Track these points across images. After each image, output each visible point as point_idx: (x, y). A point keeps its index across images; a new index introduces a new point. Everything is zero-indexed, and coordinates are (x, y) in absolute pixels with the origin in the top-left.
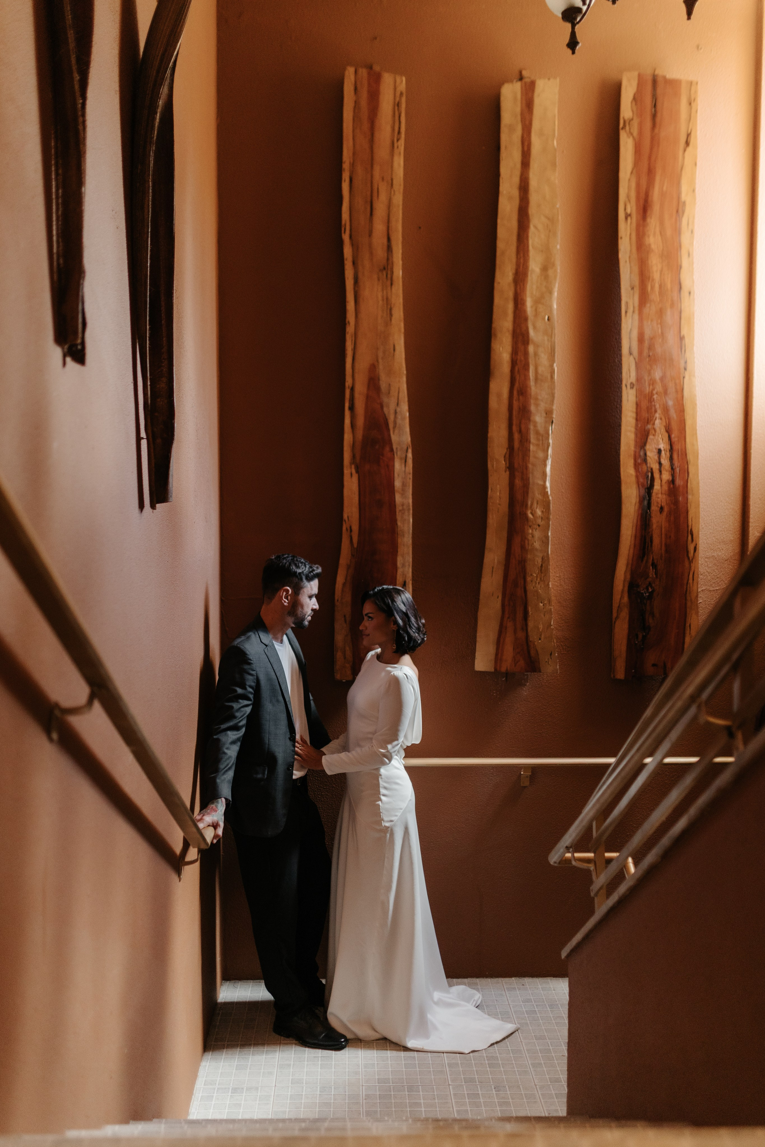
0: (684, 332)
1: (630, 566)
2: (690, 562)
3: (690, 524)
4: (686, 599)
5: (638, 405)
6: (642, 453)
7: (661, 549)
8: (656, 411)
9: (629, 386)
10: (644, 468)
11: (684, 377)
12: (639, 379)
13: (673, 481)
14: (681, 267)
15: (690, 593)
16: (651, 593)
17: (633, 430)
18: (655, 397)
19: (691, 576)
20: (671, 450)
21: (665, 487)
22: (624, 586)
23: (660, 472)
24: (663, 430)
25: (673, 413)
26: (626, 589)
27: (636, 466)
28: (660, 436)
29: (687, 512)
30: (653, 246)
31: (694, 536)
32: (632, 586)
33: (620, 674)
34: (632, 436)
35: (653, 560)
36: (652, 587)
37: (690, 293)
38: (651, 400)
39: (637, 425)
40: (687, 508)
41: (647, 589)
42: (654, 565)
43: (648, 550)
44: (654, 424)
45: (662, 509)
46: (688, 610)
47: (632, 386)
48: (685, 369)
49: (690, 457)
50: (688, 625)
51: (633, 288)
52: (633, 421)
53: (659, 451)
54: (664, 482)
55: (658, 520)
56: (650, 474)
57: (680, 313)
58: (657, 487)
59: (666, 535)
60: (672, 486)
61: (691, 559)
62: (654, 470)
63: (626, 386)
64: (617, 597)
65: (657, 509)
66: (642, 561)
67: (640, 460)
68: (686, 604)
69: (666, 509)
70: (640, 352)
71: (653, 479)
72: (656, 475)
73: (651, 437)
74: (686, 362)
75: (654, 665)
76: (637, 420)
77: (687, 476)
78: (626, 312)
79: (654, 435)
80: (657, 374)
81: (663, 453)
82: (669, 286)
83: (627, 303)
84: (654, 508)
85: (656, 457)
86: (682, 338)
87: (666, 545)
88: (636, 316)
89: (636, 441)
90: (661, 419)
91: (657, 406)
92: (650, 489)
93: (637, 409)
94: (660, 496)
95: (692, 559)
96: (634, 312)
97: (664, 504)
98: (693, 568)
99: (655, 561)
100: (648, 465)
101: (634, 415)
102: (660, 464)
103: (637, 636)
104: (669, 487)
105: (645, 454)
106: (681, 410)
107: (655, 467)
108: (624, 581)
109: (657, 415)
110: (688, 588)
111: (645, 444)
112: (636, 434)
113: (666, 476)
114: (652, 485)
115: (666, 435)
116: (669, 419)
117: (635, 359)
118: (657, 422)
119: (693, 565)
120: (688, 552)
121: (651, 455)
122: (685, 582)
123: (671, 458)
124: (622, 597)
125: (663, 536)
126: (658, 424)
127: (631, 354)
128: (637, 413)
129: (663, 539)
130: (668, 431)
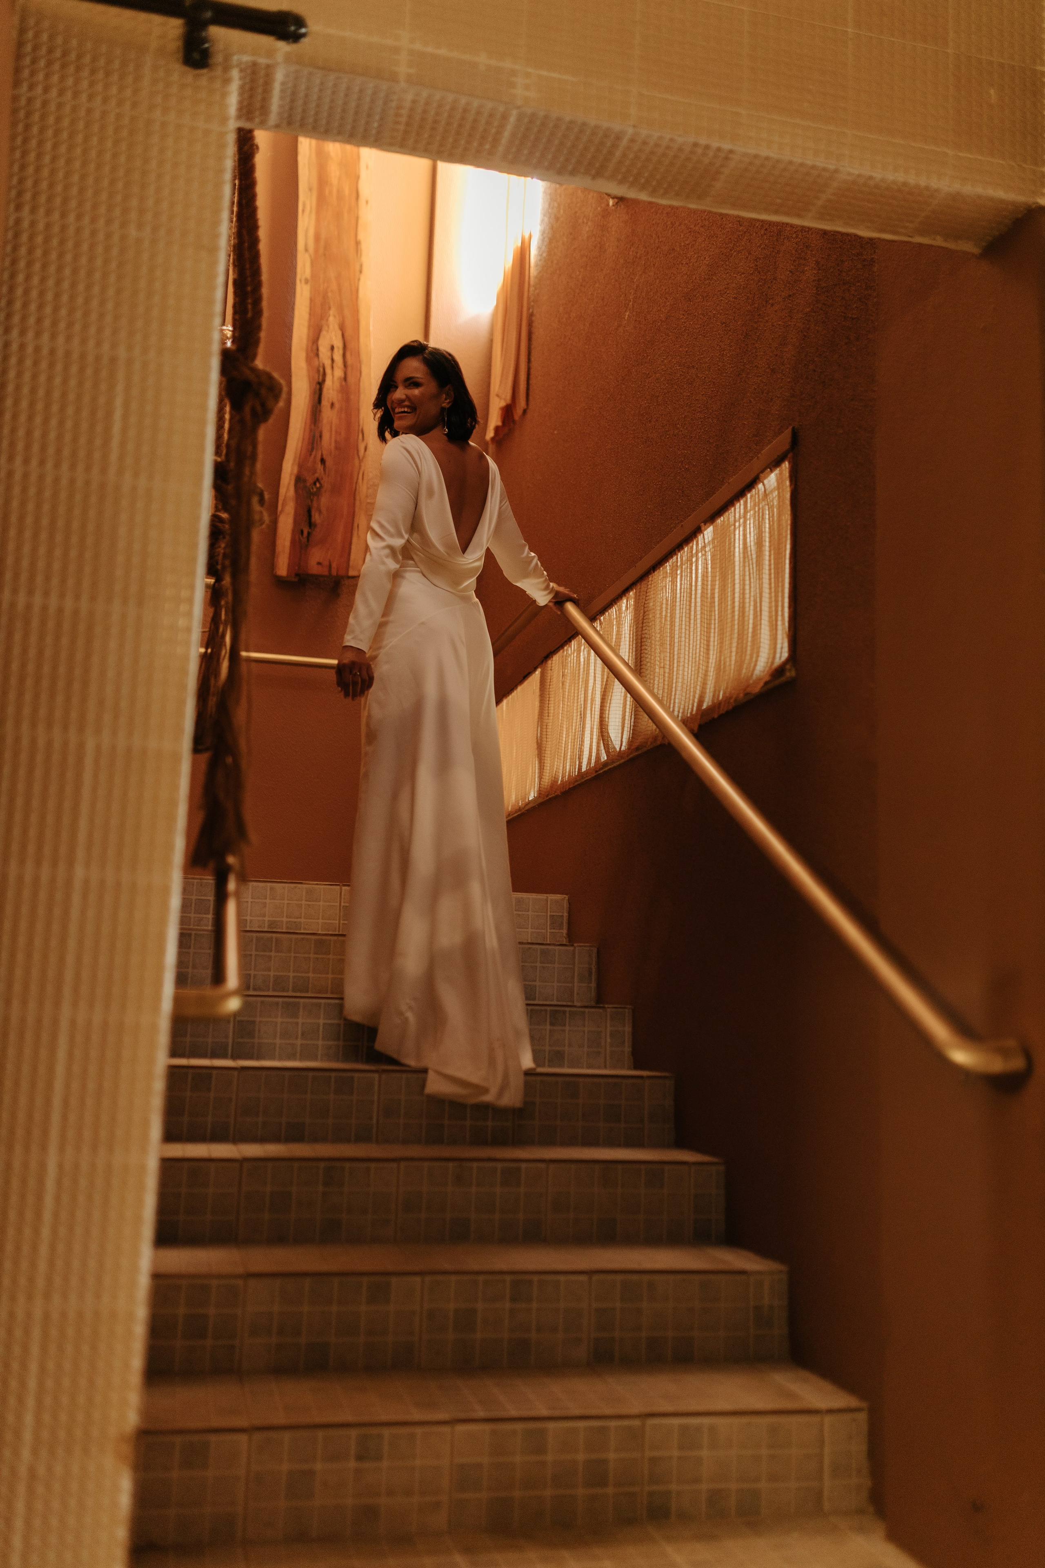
0: (361, 237)
1: (297, 460)
2: (361, 461)
3: (361, 422)
4: (355, 499)
5: (312, 300)
6: (315, 347)
7: (330, 445)
8: (330, 308)
9: (303, 281)
10: (316, 363)
11: (359, 280)
12: (314, 275)
13: (345, 379)
14: (358, 178)
15: (359, 493)
16: (319, 489)
17: (306, 323)
18: (330, 294)
19: (361, 476)
20: (345, 347)
21: (337, 385)
22: (290, 480)
23: (332, 368)
24: (337, 327)
25: (347, 312)
26: (293, 483)
27: (309, 360)
28: (333, 333)
29: (359, 410)
30: (332, 154)
31: (365, 436)
32: (299, 480)
33: (282, 570)
34: (305, 330)
35: (322, 455)
36: (320, 483)
37: (367, 202)
38: (325, 297)
39: (310, 319)
40: (359, 406)
41: (315, 484)
42: (323, 461)
43: (317, 443)
44: (327, 320)
45: (332, 405)
46: (357, 510)
47: (307, 281)
48: (361, 272)
49: (363, 357)
50: (355, 525)
51: (310, 190)
52: (306, 316)
53: (332, 348)
54: (335, 379)
55: (328, 415)
56: (321, 370)
57: (357, 218)
58: (328, 382)
59: (336, 432)
60: (344, 383)
61: (361, 458)
62: (326, 366)
63: (301, 281)
64: (282, 491)
65: (329, 405)
66: (311, 455)
67: (313, 351)
68: (354, 504)
69: (337, 405)
70: (316, 250)
71: (324, 374)
72: (328, 371)
73: (324, 333)
74: (361, 266)
75: (319, 563)
76: (310, 314)
77: (359, 374)
78: (303, 211)
79: (328, 331)
80: (332, 274)
81: (336, 350)
82: (347, 192)
83: (304, 205)
84: (325, 403)
85: (329, 354)
86: (358, 243)
87: (336, 442)
88: (313, 216)
89: (308, 335)
90: (335, 316)
91: (332, 304)
92: (321, 384)
93: (311, 303)
94: (331, 391)
95: (363, 458)
96: (311, 212)
97: (335, 401)
98: (363, 468)
99: (324, 457)
100: (320, 360)
101: (308, 310)
102: (333, 360)
103: (302, 532)
104: (341, 386)
105: (318, 350)
106: (356, 311)
107: (328, 363)
108: (291, 474)
109: (331, 312)
110: (357, 487)
111: (318, 339)
112: (309, 327)
113: (339, 373)
114: (324, 380)
115: (340, 333)
116: (343, 318)
117: (310, 256)
118: (331, 319)
119: (363, 464)
120: (358, 451)
121: (324, 350)
122: (355, 481)
123: (344, 356)
124: (288, 489)
125: (333, 433)
126: (333, 321)
127: (306, 250)
128: (310, 309)
129: (333, 436)
130: (342, 328)
